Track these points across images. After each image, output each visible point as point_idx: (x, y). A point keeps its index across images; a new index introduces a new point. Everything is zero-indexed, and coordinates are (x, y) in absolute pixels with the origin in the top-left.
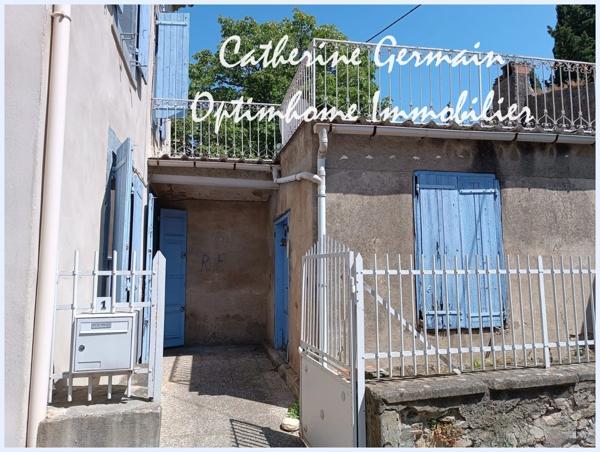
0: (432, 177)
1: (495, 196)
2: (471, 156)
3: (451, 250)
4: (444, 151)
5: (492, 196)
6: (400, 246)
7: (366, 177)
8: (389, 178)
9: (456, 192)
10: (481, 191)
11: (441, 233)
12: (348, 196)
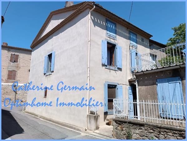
0: (161, 80)
1: (180, 83)
2: (171, 73)
3: (167, 98)
4: (164, 73)
5: (179, 83)
6: (154, 97)
7: (146, 82)
8: (151, 82)
9: (168, 83)
10: (175, 82)
11: (164, 94)
12: (143, 87)
